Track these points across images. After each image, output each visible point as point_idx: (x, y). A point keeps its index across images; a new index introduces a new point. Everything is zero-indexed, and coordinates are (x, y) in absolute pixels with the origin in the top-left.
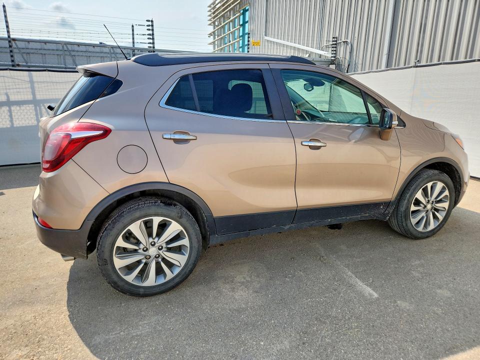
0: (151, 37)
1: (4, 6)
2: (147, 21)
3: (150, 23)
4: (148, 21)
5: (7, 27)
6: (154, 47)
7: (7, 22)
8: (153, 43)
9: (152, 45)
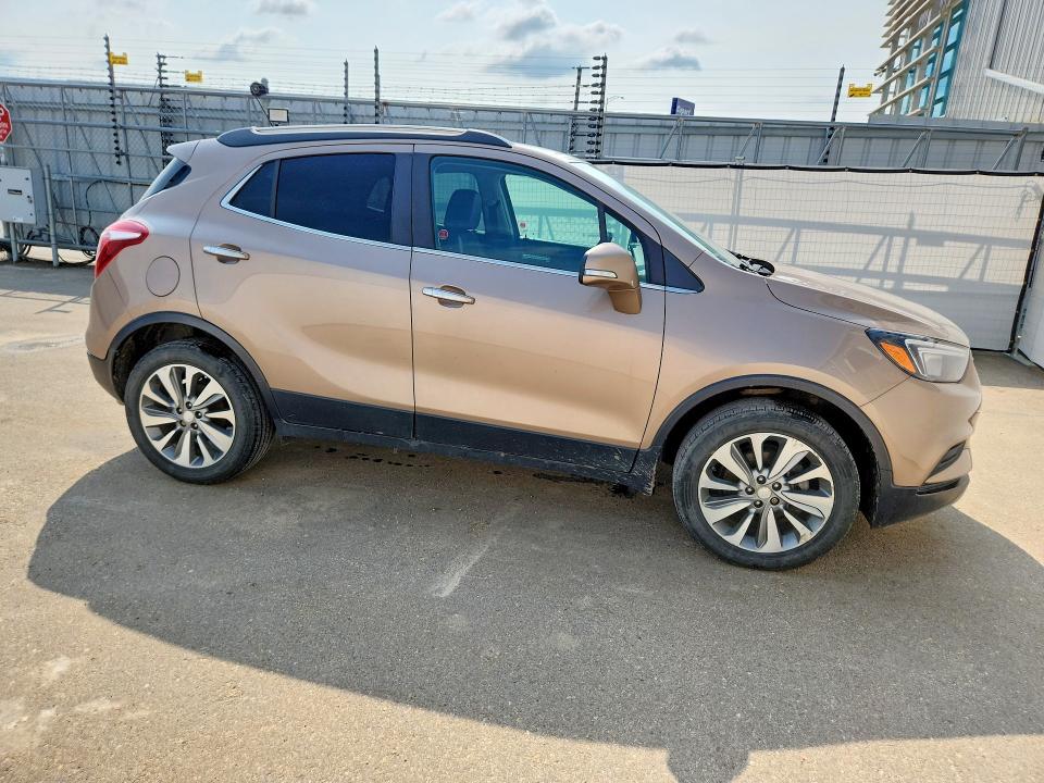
0: (599, 90)
1: (376, 51)
2: (595, 58)
3: (601, 63)
4: (597, 58)
5: (377, 84)
6: (602, 110)
7: (377, 76)
8: (602, 102)
9: (598, 106)
